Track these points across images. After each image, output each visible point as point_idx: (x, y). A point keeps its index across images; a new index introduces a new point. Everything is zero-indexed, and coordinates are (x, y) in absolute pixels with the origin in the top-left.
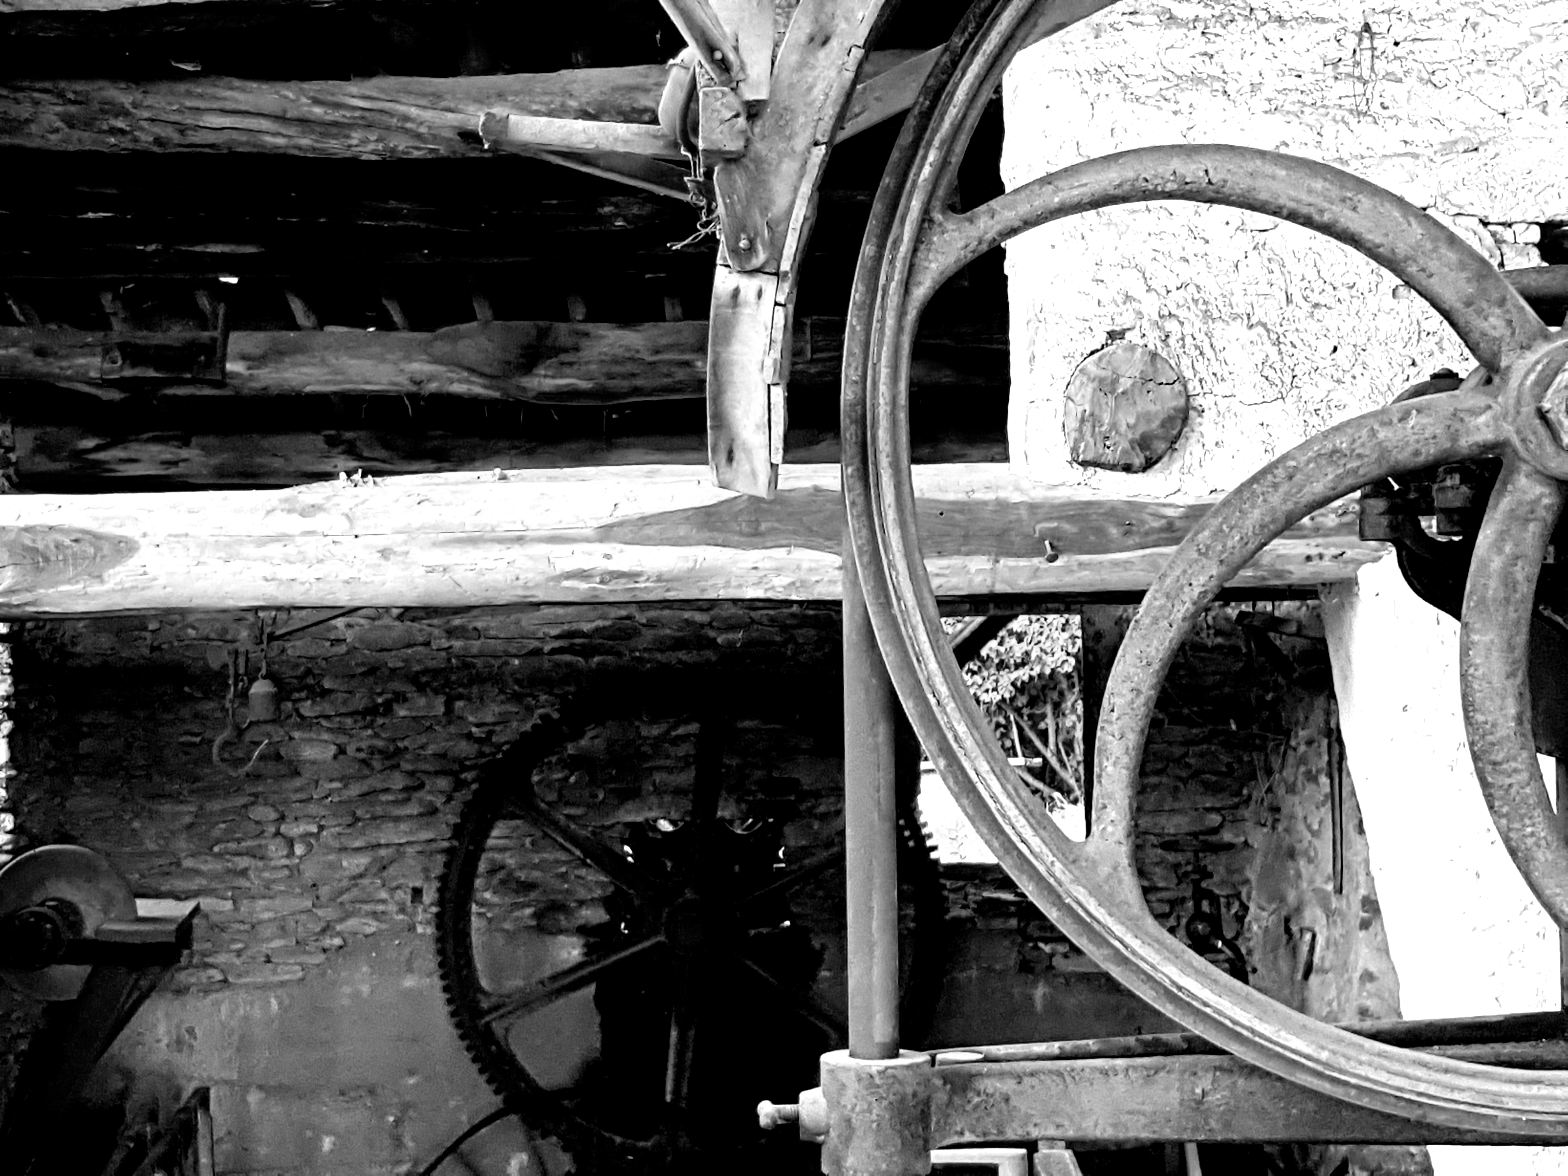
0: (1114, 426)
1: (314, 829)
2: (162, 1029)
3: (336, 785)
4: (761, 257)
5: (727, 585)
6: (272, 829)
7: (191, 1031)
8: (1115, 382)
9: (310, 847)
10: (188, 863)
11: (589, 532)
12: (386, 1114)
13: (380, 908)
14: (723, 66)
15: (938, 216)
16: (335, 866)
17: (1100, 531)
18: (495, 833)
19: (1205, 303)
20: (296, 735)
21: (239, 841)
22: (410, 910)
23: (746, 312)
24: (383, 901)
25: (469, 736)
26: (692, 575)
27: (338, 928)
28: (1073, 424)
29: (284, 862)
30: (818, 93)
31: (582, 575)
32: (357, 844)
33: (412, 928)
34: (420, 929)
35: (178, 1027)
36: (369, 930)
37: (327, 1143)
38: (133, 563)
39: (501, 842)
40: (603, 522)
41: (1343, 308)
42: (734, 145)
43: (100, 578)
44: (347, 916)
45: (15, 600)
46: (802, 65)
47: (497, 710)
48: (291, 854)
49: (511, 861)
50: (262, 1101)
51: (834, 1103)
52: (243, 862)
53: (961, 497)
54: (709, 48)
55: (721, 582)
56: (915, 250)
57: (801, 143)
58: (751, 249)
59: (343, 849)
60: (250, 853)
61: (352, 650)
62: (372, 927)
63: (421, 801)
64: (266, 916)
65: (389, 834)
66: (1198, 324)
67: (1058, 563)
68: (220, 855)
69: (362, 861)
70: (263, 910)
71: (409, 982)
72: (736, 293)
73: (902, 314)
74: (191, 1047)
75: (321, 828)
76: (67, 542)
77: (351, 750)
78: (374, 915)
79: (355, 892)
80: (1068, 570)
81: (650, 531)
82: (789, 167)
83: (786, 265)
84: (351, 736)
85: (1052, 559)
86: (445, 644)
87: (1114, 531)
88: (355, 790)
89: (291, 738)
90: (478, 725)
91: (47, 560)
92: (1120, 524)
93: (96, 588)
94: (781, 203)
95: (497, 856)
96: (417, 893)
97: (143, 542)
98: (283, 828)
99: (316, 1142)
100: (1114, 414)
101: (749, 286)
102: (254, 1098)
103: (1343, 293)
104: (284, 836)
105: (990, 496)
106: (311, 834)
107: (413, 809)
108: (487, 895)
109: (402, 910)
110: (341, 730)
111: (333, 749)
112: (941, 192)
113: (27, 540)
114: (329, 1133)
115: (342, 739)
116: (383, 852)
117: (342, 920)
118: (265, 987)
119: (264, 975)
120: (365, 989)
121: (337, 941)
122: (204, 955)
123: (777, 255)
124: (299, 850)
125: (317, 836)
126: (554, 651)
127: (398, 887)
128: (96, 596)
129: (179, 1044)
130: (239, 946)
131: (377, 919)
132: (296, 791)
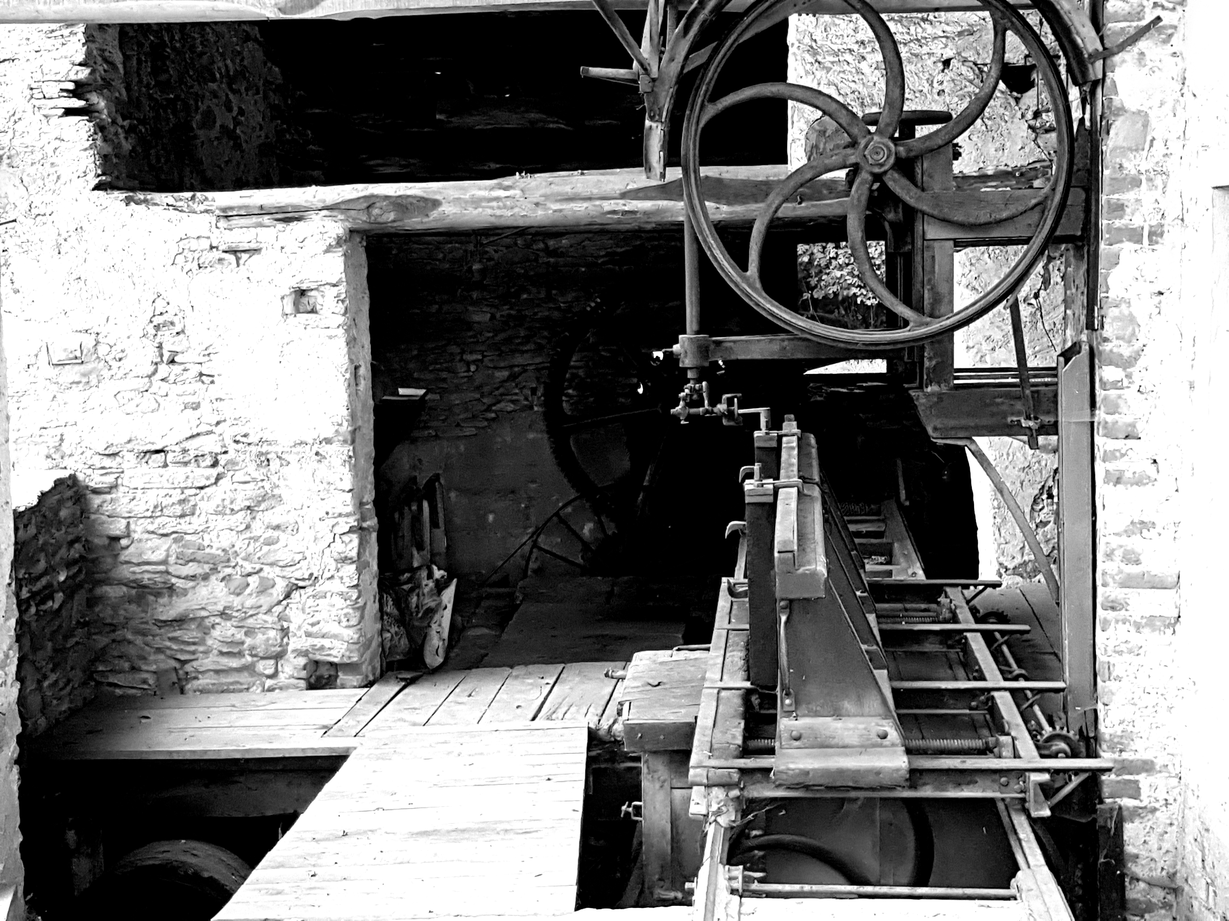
0: (824, 149)
1: (480, 357)
2: (405, 460)
3: (491, 335)
4: (657, 117)
5: (672, 216)
6: (458, 358)
7: (420, 461)
8: (825, 132)
9: (477, 366)
10: (416, 375)
11: (616, 195)
12: (520, 503)
13: (515, 398)
14: (645, 69)
15: (706, 103)
16: (492, 376)
17: (820, 192)
18: (574, 359)
19: (863, 99)
20: (470, 308)
21: (441, 364)
22: (530, 399)
23: (653, 132)
24: (516, 394)
25: (559, 309)
26: (658, 211)
27: (494, 408)
28: (809, 149)
29: (465, 374)
30: (672, 74)
31: (614, 212)
32: (502, 365)
33: (531, 407)
34: (536, 409)
35: (414, 459)
36: (509, 409)
37: (491, 517)
38: (441, 209)
39: (577, 364)
40: (623, 191)
41: (917, 100)
42: (649, 90)
43: (427, 216)
44: (499, 402)
45: (395, 224)
46: (666, 67)
47: (574, 294)
48: (468, 370)
49: (581, 373)
50: (457, 496)
51: (682, 347)
52: (444, 375)
53: (764, 179)
54: (642, 65)
55: (668, 214)
56: (700, 113)
57: (667, 87)
58: (654, 116)
59: (495, 368)
60: (448, 370)
61: (498, 264)
62: (511, 407)
63: (535, 343)
64: (457, 402)
65: (519, 360)
66: (859, 108)
67: (803, 205)
68: (431, 371)
69: (506, 373)
70: (455, 399)
71: (531, 436)
72: (651, 127)
73: (696, 130)
74: (421, 469)
75: (484, 356)
76: (415, 202)
77: (498, 316)
78: (513, 402)
79: (501, 390)
80: (807, 207)
81: (641, 195)
82: (664, 93)
83: (663, 120)
84: (498, 309)
85: (800, 203)
86: (545, 260)
87: (825, 192)
88: (501, 337)
89: (467, 310)
90: (563, 303)
91: (407, 209)
92: (828, 190)
93: (426, 220)
94: (661, 105)
95: (574, 371)
96: (534, 391)
97: (443, 201)
98: (464, 357)
99: (485, 516)
100: (825, 144)
101: (654, 125)
102: (453, 495)
103: (917, 95)
104: (464, 361)
105: (776, 179)
106: (478, 360)
107: (530, 346)
108: (570, 391)
109: (526, 399)
110: (492, 306)
111: (489, 315)
112: (707, 96)
113: (399, 201)
114: (491, 512)
115: (493, 310)
116: (516, 369)
117: (494, 405)
118: (459, 438)
119: (458, 432)
120: (508, 439)
121: (493, 415)
122: (426, 422)
123: (660, 116)
124: (473, 368)
125: (481, 361)
126: (604, 263)
127: (524, 387)
128: (426, 223)
129: (414, 467)
130: (443, 417)
131: (514, 404)
132: (471, 337)
